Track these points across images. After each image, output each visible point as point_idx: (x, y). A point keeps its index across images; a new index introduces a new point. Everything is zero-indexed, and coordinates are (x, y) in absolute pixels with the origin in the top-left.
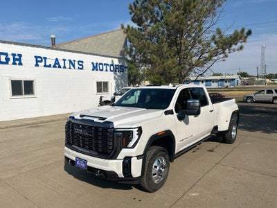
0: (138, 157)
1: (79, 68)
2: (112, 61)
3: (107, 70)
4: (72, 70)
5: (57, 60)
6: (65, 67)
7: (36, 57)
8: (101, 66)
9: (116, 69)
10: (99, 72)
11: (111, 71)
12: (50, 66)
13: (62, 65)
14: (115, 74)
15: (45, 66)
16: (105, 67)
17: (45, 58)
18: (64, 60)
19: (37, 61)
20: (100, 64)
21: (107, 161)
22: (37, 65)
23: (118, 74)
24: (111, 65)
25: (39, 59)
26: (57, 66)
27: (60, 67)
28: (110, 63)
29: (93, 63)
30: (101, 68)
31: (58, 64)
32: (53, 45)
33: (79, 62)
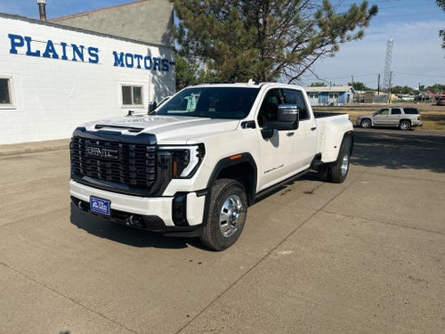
0: (199, 193)
1: (91, 61)
2: (149, 51)
3: (139, 67)
4: (79, 63)
5: (50, 43)
6: (65, 58)
7: (12, 37)
8: (129, 59)
9: (155, 65)
10: (126, 68)
11: (147, 68)
12: (37, 54)
13: (60, 54)
14: (154, 73)
15: (29, 53)
16: (135, 60)
17: (29, 40)
18: (64, 45)
19: (14, 45)
20: (128, 55)
21: (145, 199)
22: (13, 51)
23: (159, 73)
24: (146, 58)
25: (17, 41)
26: (51, 54)
27: (56, 56)
28: (145, 54)
29: (115, 53)
30: (130, 63)
31: (53, 50)
32: (42, 16)
33: (90, 49)
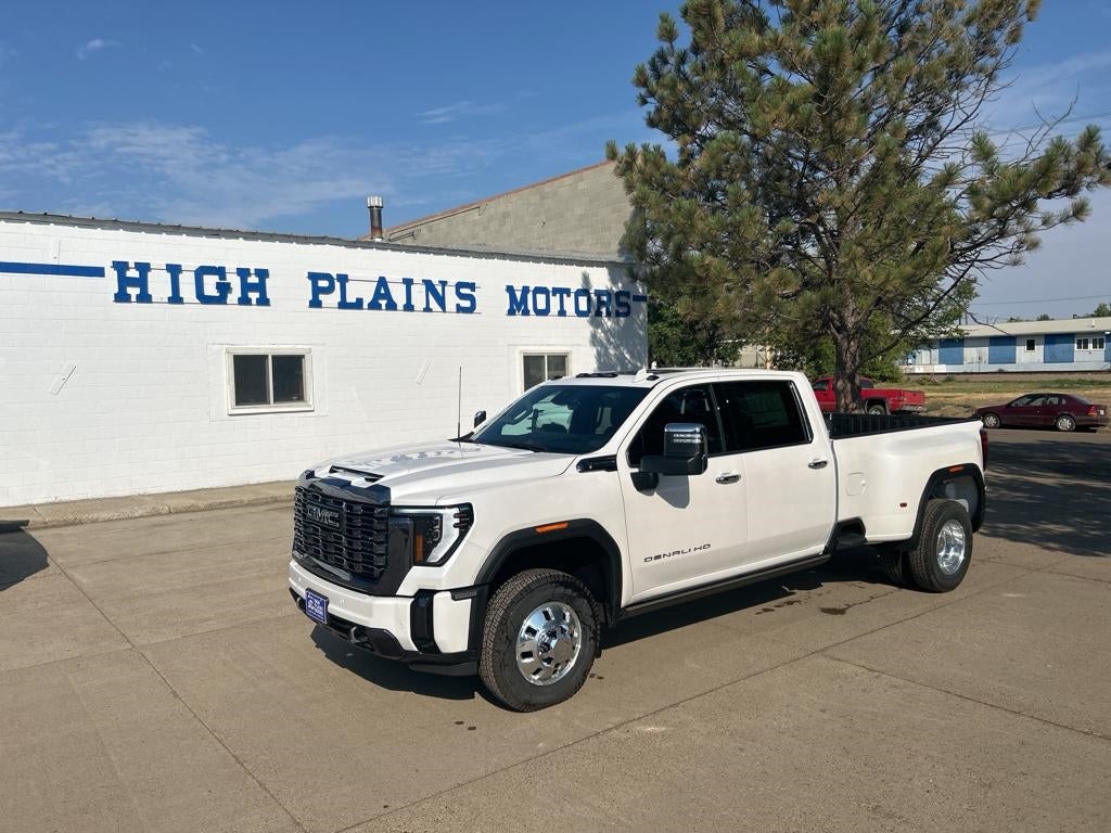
0: (457, 594)
1: (460, 309)
2: (586, 279)
3: (562, 313)
4: (437, 316)
5: (382, 282)
6: (409, 307)
7: (314, 277)
8: (541, 298)
9: (597, 307)
10: (533, 317)
11: (579, 313)
12: (358, 304)
13: (400, 300)
14: (596, 323)
15: (343, 305)
16: (555, 301)
17: (343, 279)
18: (408, 283)
19: (317, 291)
20: (538, 290)
22: (316, 303)
23: (608, 323)
24: (579, 293)
25: (323, 284)
26: (383, 303)
27: (392, 306)
28: (576, 285)
29: (510, 289)
30: (541, 305)
31: (388, 296)
32: (376, 230)
33: (460, 285)
